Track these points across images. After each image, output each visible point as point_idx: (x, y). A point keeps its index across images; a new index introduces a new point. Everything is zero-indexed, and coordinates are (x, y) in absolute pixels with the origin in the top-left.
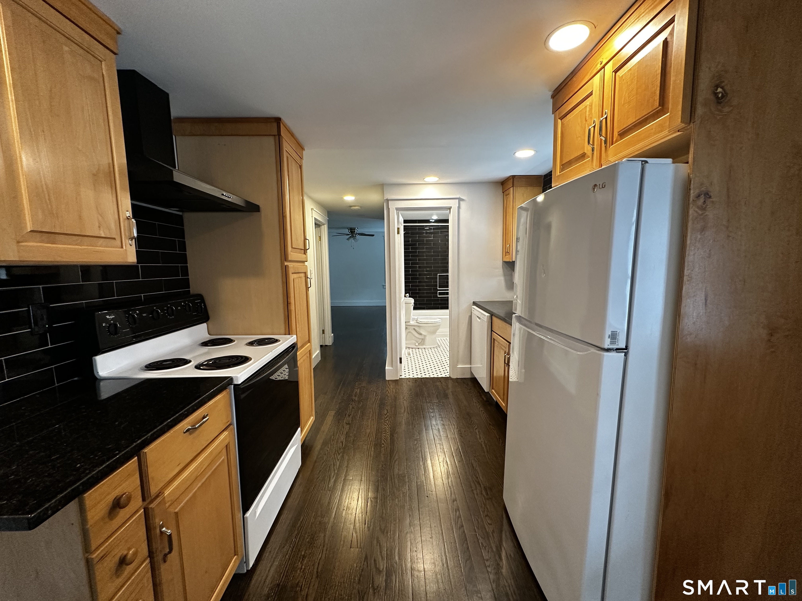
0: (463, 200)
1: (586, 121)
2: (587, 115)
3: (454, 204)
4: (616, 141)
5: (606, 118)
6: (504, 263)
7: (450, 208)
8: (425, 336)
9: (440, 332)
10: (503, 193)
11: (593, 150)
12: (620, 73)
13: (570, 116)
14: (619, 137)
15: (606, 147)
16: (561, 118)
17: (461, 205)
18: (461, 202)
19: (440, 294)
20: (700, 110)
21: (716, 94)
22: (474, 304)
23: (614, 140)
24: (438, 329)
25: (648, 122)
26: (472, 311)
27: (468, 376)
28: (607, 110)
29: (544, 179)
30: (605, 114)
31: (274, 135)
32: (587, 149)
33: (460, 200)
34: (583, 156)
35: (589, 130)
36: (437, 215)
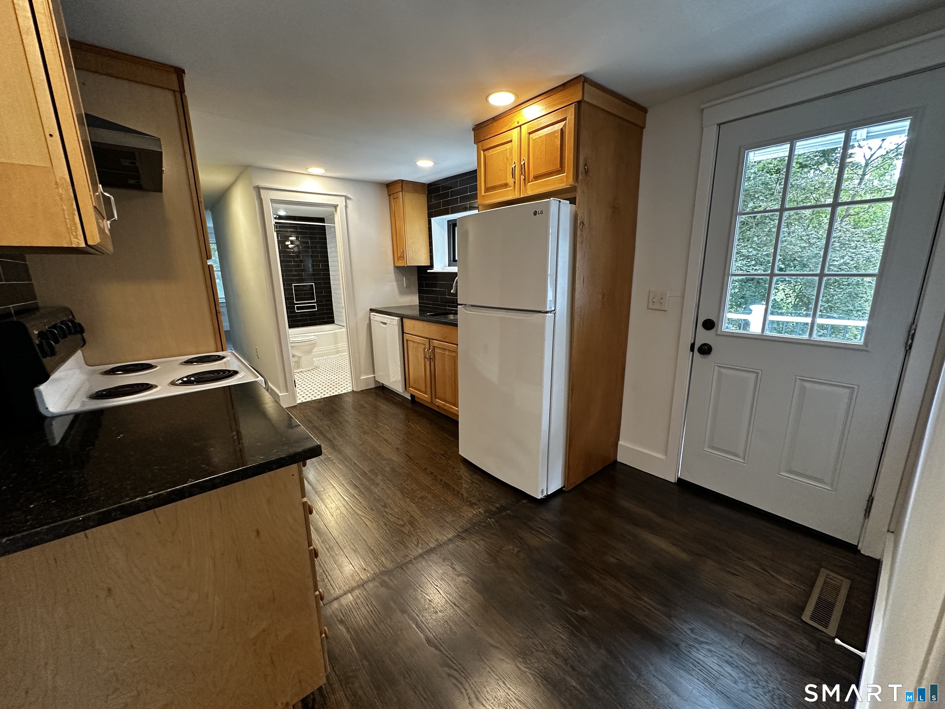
0: (349, 198)
1: (508, 160)
2: (508, 156)
3: (340, 202)
4: (532, 182)
5: (524, 164)
6: (396, 269)
7: (336, 207)
8: (299, 357)
9: (316, 352)
10: (389, 195)
11: (515, 182)
12: (533, 136)
13: (493, 152)
14: (534, 179)
15: (525, 183)
16: (484, 151)
17: (348, 205)
18: (348, 201)
19: (298, 308)
20: (580, 177)
21: (585, 169)
22: (372, 310)
23: (530, 180)
24: (313, 349)
25: (553, 174)
26: (372, 318)
27: (373, 386)
28: (524, 157)
29: (428, 187)
30: (523, 160)
31: (174, 91)
32: (510, 181)
33: (347, 198)
34: (506, 185)
35: (513, 168)
36: (285, 210)
